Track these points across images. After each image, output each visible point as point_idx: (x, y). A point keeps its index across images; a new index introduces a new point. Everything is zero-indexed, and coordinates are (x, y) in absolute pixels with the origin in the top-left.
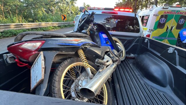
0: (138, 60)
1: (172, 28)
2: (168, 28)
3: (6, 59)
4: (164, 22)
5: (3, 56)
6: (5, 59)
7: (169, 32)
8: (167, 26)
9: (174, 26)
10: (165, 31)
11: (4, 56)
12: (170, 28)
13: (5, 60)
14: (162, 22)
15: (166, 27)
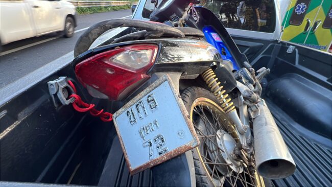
0: (278, 90)
1: (316, 24)
2: (308, 24)
3: (56, 95)
4: (303, 11)
5: (47, 86)
6: (52, 92)
7: (309, 33)
8: (308, 20)
9: (319, 21)
10: (303, 30)
11: (52, 85)
12: (312, 25)
13: (53, 96)
14: (299, 13)
15: (304, 23)
